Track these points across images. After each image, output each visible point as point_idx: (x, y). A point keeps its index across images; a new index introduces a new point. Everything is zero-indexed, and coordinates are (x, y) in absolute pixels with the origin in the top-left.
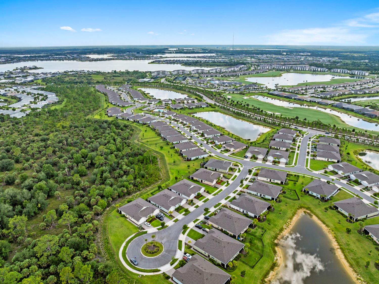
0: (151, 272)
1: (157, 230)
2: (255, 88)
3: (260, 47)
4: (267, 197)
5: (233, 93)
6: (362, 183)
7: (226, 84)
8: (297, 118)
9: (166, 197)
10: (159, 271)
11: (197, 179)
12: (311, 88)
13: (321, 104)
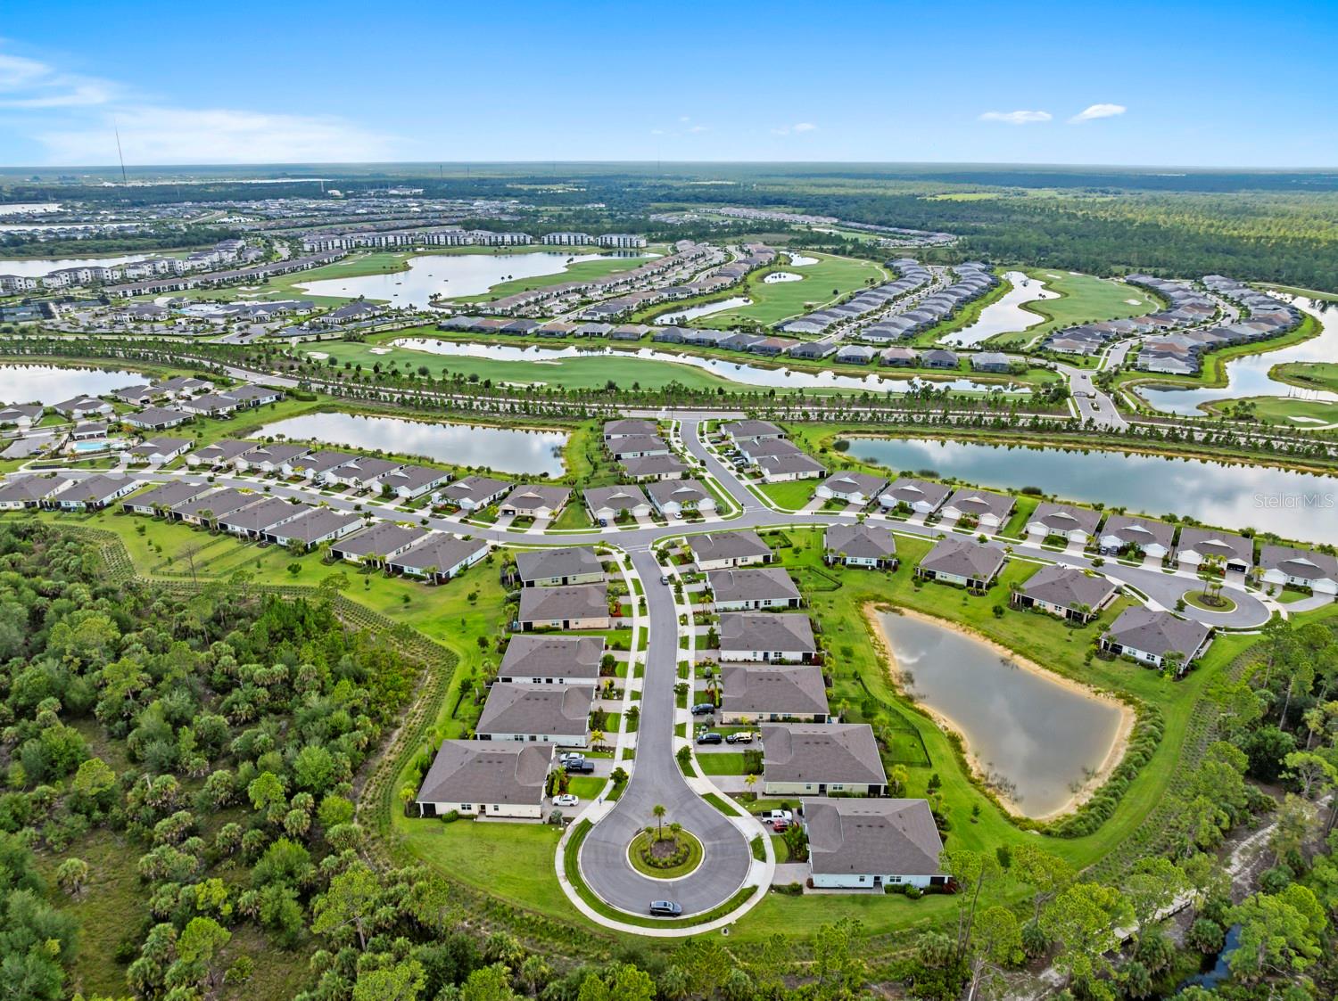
0: (739, 905)
1: (612, 804)
2: (374, 317)
3: (218, 174)
4: (776, 603)
5: (319, 339)
6: (914, 507)
7: (261, 312)
8: (611, 386)
9: (541, 702)
10: (755, 888)
11: (549, 623)
12: (548, 297)
13: (620, 339)
